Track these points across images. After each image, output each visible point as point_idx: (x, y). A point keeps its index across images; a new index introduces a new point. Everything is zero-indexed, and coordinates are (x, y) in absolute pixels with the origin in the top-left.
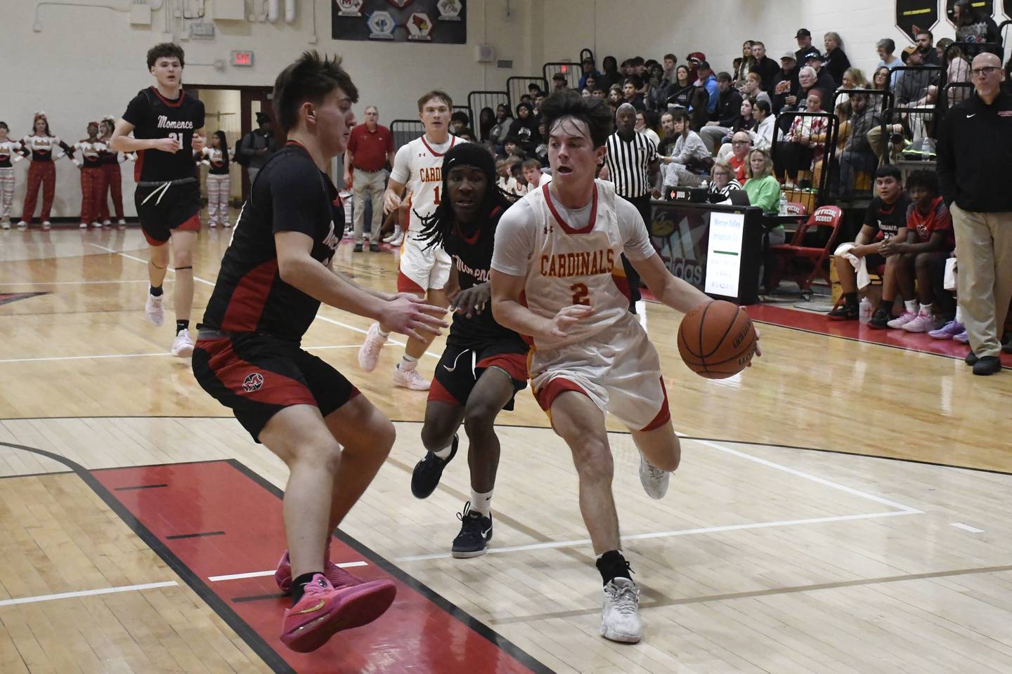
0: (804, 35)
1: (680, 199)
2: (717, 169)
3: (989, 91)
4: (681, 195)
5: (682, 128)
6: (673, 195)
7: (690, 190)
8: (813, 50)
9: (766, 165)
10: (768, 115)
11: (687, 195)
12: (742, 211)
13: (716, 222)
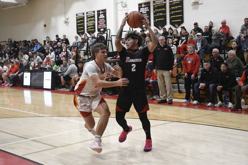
0: (57, 36)
1: (37, 69)
2: (44, 63)
3: (162, 45)
6: (35, 69)
7: (39, 67)
8: (60, 39)
9: (54, 64)
10: (52, 52)
12: (51, 71)
13: (45, 74)
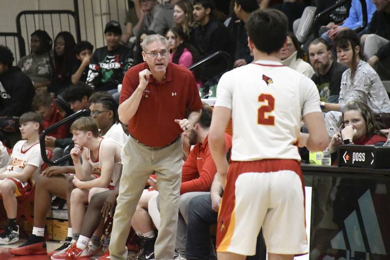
4: (359, 157)
5: (350, 58)
7: (372, 149)
11: (368, 158)
